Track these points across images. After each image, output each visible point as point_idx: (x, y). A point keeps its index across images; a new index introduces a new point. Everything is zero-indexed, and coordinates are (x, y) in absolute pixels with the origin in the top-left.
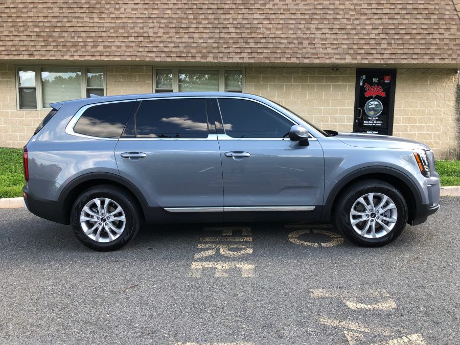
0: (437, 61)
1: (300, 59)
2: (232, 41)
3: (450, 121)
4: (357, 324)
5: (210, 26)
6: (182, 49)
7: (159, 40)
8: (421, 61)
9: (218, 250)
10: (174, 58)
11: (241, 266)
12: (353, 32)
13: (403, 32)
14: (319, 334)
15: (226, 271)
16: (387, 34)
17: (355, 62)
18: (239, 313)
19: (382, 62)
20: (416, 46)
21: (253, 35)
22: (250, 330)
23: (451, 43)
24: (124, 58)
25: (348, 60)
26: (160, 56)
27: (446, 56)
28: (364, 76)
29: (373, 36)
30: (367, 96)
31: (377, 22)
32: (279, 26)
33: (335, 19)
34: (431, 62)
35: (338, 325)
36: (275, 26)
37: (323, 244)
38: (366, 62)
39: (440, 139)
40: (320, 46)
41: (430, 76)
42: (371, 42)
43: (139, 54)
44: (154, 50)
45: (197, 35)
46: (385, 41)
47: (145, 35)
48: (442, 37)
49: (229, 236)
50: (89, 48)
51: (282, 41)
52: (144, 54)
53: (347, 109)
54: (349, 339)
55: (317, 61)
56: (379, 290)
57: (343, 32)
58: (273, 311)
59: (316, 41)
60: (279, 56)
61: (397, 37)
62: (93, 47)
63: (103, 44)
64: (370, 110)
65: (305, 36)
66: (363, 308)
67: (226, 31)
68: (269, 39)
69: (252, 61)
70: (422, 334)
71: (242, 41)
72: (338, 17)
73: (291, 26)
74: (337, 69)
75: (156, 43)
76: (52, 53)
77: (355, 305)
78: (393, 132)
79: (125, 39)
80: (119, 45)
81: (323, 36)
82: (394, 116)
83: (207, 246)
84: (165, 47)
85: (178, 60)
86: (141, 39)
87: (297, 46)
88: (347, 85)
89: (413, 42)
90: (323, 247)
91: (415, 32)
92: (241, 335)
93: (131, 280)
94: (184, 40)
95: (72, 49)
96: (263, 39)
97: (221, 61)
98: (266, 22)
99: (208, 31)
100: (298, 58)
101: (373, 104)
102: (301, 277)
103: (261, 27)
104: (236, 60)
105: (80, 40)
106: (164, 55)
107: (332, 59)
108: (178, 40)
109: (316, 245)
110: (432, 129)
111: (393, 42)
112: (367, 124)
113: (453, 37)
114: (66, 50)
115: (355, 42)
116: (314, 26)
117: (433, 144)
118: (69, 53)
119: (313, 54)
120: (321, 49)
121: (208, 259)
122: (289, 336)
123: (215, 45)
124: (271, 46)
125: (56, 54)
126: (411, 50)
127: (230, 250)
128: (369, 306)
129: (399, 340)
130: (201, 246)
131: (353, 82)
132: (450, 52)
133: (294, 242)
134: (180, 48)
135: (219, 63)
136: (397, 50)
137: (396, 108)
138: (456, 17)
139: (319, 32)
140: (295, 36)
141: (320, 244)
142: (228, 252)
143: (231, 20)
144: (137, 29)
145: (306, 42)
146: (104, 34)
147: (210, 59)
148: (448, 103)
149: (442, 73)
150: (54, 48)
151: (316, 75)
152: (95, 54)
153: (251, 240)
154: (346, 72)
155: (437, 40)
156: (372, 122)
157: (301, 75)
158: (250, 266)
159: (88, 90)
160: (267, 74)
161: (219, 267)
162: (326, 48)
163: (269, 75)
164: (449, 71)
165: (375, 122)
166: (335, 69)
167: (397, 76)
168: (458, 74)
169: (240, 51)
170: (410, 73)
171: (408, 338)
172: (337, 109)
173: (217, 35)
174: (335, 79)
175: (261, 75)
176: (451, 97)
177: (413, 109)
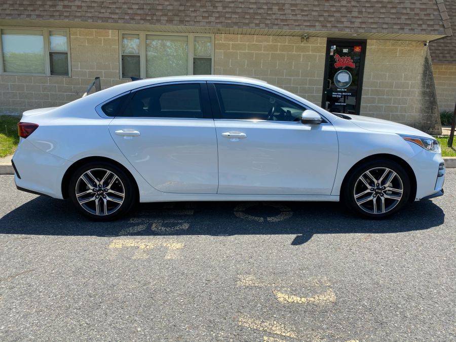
0: (406, 31)
1: (270, 25)
2: (199, 5)
3: (417, 94)
4: (283, 325)
6: (147, 12)
8: (390, 31)
9: (150, 225)
10: (138, 21)
11: (169, 245)
15: (148, 251)
16: (358, 2)
19: (352, 31)
20: (387, 15)
23: (421, 13)
24: (85, 19)
25: (318, 28)
26: (124, 19)
27: (416, 26)
28: (335, 46)
29: (344, 3)
30: (336, 67)
35: (259, 326)
37: (269, 219)
38: (336, 30)
39: (406, 112)
40: (289, 12)
41: (399, 48)
42: (342, 10)
43: (101, 16)
44: (117, 11)
46: (356, 9)
48: (413, 6)
50: (47, 7)
51: (251, 6)
52: (107, 15)
53: (316, 80)
55: (286, 28)
56: (319, 278)
59: (287, 6)
60: (247, 22)
61: (367, 5)
62: (51, 6)
64: (340, 81)
65: (275, 2)
66: (295, 302)
68: (237, 3)
69: (220, 26)
71: (210, 5)
75: (119, 4)
77: (287, 298)
78: (362, 104)
80: (79, 4)
81: (294, 2)
82: (363, 88)
84: (128, 8)
85: (142, 22)
87: (266, 11)
88: (317, 55)
89: (383, 10)
90: (268, 222)
93: (29, 262)
95: (30, 8)
96: (231, 3)
97: (188, 25)
100: (267, 24)
101: (342, 75)
102: (233, 259)
104: (203, 24)
106: (128, 18)
107: (301, 26)
109: (262, 219)
110: (399, 102)
111: (364, 10)
112: (336, 96)
113: (424, 7)
114: (23, 9)
115: (325, 9)
117: (399, 118)
118: (27, 13)
119: (282, 20)
120: (291, 16)
123: (182, 8)
124: (239, 10)
125: (12, 12)
126: (381, 19)
127: (163, 225)
128: (303, 299)
130: (133, 220)
131: (323, 53)
132: (420, 22)
133: (238, 216)
134: (145, 10)
136: (367, 18)
137: (365, 80)
140: (264, 1)
141: (265, 219)
142: (160, 228)
145: (276, 8)
147: (176, 23)
148: (415, 76)
149: (411, 46)
150: (10, 7)
151: (287, 44)
152: (54, 14)
153: (192, 214)
154: (317, 42)
155: (408, 9)
156: (341, 94)
157: (271, 43)
158: (179, 246)
159: (51, 54)
160: (237, 41)
161: (142, 246)
162: (296, 15)
163: (239, 42)
164: (418, 44)
165: (344, 94)
166: (305, 38)
167: (367, 47)
168: (426, 46)
169: (207, 15)
170: (380, 44)
172: (306, 80)
174: (305, 49)
175: (231, 43)
176: (419, 70)
177: (381, 81)
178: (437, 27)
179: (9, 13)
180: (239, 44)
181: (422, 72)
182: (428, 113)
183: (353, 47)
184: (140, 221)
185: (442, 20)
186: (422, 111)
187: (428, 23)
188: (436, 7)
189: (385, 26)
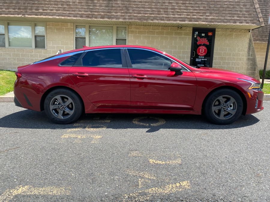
2: (119, 9)
3: (245, 59)
4: (150, 174)
6: (90, 13)
7: (76, 7)
10: (84, 18)
11: (94, 137)
12: (190, 5)
13: (219, 6)
14: (121, 180)
15: (82, 139)
16: (210, 7)
17: (191, 23)
19: (206, 23)
20: (227, 14)
21: (132, 5)
22: (75, 177)
23: (246, 13)
24: (54, 17)
25: (187, 22)
27: (243, 21)
28: (197, 32)
29: (202, 8)
30: (198, 44)
35: (137, 174)
37: (151, 125)
38: (198, 23)
39: (239, 70)
40: (171, 13)
41: (234, 33)
42: (200, 12)
43: (64, 15)
44: (73, 12)
45: (98, 5)
46: (209, 11)
47: (68, 3)
48: (241, 9)
50: (34, 10)
51: (148, 10)
52: (67, 14)
53: (187, 52)
54: (140, 184)
55: (168, 22)
56: (174, 152)
57: (185, 5)
58: (98, 165)
59: (169, 10)
60: (146, 18)
61: (215, 9)
62: (36, 10)
63: (42, 8)
65: (162, 7)
66: (159, 163)
67: (116, 2)
68: (141, 8)
69: (131, 21)
70: (191, 181)
71: (125, 9)
73: (154, 1)
74: (181, 28)
75: (74, 9)
77: (155, 162)
78: (213, 65)
79: (55, 5)
81: (173, 7)
82: (214, 56)
84: (79, 11)
86: (65, 6)
87: (157, 12)
88: (187, 37)
89: (224, 12)
91: (226, 6)
92: (67, 181)
93: (17, 144)
94: (90, 7)
95: (24, 11)
96: (137, 8)
97: (113, 20)
100: (157, 20)
104: (121, 20)
106: (79, 16)
107: (178, 21)
108: (87, 7)
109: (147, 125)
110: (235, 64)
111: (213, 12)
112: (198, 61)
113: (248, 10)
114: (20, 11)
115: (191, 11)
118: (22, 13)
119: (166, 17)
120: (171, 15)
124: (142, 12)
126: (223, 17)
128: (163, 162)
129: (173, 185)
130: (76, 125)
131: (190, 36)
132: (246, 19)
133: (135, 123)
137: (215, 51)
139: (170, 5)
140: (156, 7)
145: (162, 10)
147: (106, 19)
148: (244, 49)
149: (241, 32)
151: (169, 31)
152: (38, 14)
153: (109, 122)
154: (187, 30)
155: (239, 11)
156: (201, 59)
157: (160, 30)
158: (100, 137)
159: (36, 37)
161: (79, 137)
162: (174, 14)
163: (142, 30)
164: (246, 31)
165: (202, 59)
166: (180, 27)
167: (216, 33)
168: (250, 33)
169: (123, 15)
170: (223, 31)
171: (180, 184)
172: (181, 51)
173: (111, 5)
174: (180, 34)
175: (138, 30)
176: (246, 46)
177: (224, 52)
178: (255, 21)
179: (13, 13)
180: (142, 31)
181: (248, 47)
182: (252, 70)
183: (208, 33)
184: (80, 125)
185: (258, 17)
186: (248, 69)
187: (250, 19)
188: (255, 10)
189: (225, 21)
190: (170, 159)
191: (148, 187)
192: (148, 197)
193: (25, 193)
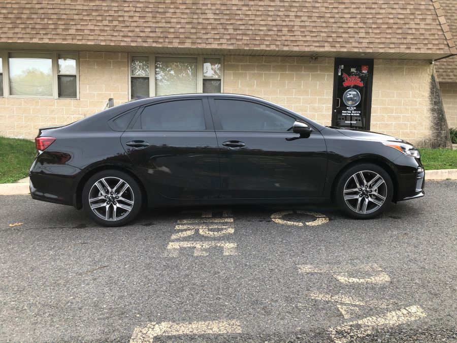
0: (413, 51)
1: (280, 46)
2: (210, 27)
3: (425, 112)
4: (350, 298)
5: (188, 11)
6: (159, 35)
7: (135, 24)
8: (397, 50)
9: (197, 231)
10: (150, 44)
11: (222, 245)
12: (332, 20)
13: (381, 21)
14: (310, 308)
15: (205, 250)
16: (365, 23)
17: (334, 50)
18: (221, 291)
19: (361, 51)
20: (394, 35)
21: (232, 22)
22: (234, 307)
23: (426, 33)
24: (98, 43)
25: (327, 48)
26: (136, 41)
27: (422, 46)
28: (343, 66)
29: (351, 25)
30: (345, 86)
31: (355, 11)
32: (258, 13)
33: (314, 7)
34: (408, 51)
35: (330, 299)
36: (254, 12)
37: (307, 224)
38: (345, 50)
39: (415, 129)
40: (299, 33)
41: (405, 67)
42: (349, 31)
43: (113, 39)
44: (130, 34)
45: (175, 20)
46: (363, 30)
47: (120, 19)
48: (417, 27)
49: (209, 218)
50: (59, 31)
51: (262, 28)
52: (120, 38)
53: (325, 99)
54: (344, 313)
55: (296, 49)
56: (370, 265)
57: (322, 20)
58: (258, 288)
59: (296, 28)
60: (258, 43)
61: (374, 26)
62: (64, 30)
64: (349, 99)
65: (284, 24)
66: (355, 282)
67: (204, 16)
68: (248, 26)
69: (231, 47)
70: (421, 306)
71: (221, 28)
72: (317, 5)
73: (270, 13)
75: (132, 28)
76: (20, 36)
77: (347, 280)
78: (372, 122)
79: (98, 23)
80: (92, 28)
81: (302, 24)
82: (372, 106)
83: (185, 227)
84: (141, 31)
85: (154, 45)
86: (115, 23)
87: (276, 33)
88: (325, 75)
89: (389, 31)
90: (308, 226)
91: (391, 21)
92: (224, 313)
93: (100, 261)
94: (160, 25)
95: (42, 32)
96: (242, 26)
97: (200, 47)
98: (244, 8)
99: (185, 17)
100: (277, 46)
101: (351, 94)
102: (287, 254)
103: (240, 13)
104: (215, 46)
105: (50, 22)
106: (141, 40)
107: (311, 47)
108: (154, 25)
109: (301, 224)
110: (408, 119)
111: (370, 31)
112: (345, 114)
113: (428, 27)
114: (35, 32)
115: (333, 31)
116: (294, 14)
117: (409, 134)
118: (39, 36)
119: (292, 41)
120: (300, 37)
121: (186, 239)
122: (278, 312)
123: (193, 31)
124: (250, 32)
125: (24, 36)
126: (387, 39)
127: (209, 230)
128: (361, 280)
129: (397, 313)
130: (179, 227)
131: (331, 72)
132: (426, 42)
133: (277, 222)
134: (157, 33)
135: (197, 49)
136: (374, 39)
137: (373, 98)
138: (431, 7)
139: (298, 20)
140: (274, 23)
141: (304, 223)
142: (207, 233)
143: (209, 5)
144: (112, 13)
145: (285, 30)
146: (76, 17)
147: (188, 45)
148: (423, 94)
149: (417, 64)
150: (22, 30)
151: (295, 64)
152: (67, 38)
153: (232, 221)
154: (325, 61)
155: (414, 30)
156: (350, 112)
157: (279, 64)
159: (59, 77)
160: (246, 62)
161: (198, 246)
162: (305, 36)
163: (248, 63)
164: (424, 62)
165: (353, 112)
166: (314, 58)
167: (374, 66)
168: (432, 65)
169: (218, 37)
170: (387, 64)
171: (407, 310)
172: (316, 99)
173: (195, 21)
174: (314, 69)
175: (240, 64)
176: (426, 88)
177: (389, 99)
178: (442, 46)
180: (248, 65)
181: (429, 90)
182: (437, 129)
183: (361, 67)
185: (446, 39)
186: (432, 127)
187: (433, 42)
188: (440, 28)
189: (392, 46)
190: (369, 275)
191: (359, 317)
192: (369, 331)
193: (168, 333)
